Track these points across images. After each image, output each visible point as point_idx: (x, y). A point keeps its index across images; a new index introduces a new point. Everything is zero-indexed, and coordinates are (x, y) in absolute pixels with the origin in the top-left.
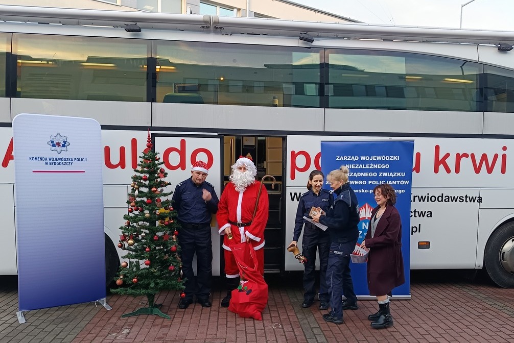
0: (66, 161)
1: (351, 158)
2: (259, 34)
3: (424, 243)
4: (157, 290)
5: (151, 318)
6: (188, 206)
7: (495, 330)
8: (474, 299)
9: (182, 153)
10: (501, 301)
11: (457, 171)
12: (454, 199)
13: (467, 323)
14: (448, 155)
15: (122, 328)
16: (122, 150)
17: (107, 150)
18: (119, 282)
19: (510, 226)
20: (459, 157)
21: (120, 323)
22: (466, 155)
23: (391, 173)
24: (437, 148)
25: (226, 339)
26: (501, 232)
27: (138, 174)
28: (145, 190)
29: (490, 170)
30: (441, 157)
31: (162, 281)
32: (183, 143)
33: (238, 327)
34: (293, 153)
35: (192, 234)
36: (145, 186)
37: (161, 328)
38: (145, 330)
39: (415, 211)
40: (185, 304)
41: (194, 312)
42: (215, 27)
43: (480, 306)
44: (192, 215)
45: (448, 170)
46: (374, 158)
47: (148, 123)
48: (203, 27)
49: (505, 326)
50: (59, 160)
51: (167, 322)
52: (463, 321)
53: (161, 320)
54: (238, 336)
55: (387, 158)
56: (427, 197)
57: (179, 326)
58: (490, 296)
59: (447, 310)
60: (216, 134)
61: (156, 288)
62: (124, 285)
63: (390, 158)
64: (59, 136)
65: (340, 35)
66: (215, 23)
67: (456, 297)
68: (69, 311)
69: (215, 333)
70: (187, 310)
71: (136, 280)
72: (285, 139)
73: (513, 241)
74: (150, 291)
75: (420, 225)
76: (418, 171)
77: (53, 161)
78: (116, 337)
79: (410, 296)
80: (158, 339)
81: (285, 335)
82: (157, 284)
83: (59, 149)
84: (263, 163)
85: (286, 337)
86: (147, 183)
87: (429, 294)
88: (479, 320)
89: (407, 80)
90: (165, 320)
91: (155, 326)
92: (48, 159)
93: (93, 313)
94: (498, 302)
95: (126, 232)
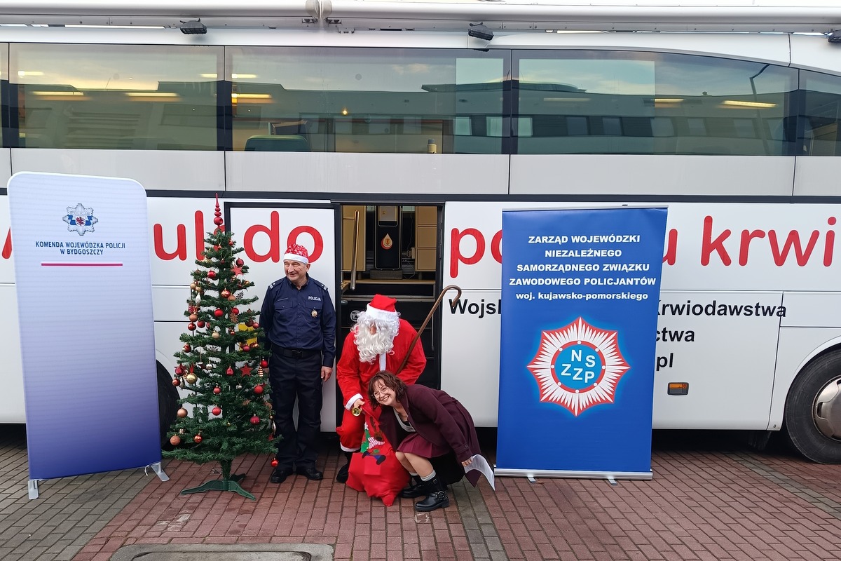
0: (93, 249)
1: (554, 240)
2: (400, 30)
3: (677, 386)
4: (232, 453)
5: (224, 498)
6: (284, 321)
7: (804, 540)
8: (762, 481)
9: (274, 234)
10: (814, 487)
11: (743, 261)
12: (736, 311)
13: (752, 526)
14: (727, 234)
15: (178, 512)
16: (181, 230)
17: (158, 229)
18: (174, 439)
19: (833, 358)
20: (746, 238)
21: (177, 504)
22: (760, 234)
23: (625, 265)
24: (708, 221)
25: (337, 537)
26: (817, 367)
27: (202, 269)
28: (214, 294)
29: (802, 260)
30: (714, 238)
31: (241, 440)
32: (275, 217)
33: (359, 518)
34: (455, 232)
35: (293, 366)
36: (213, 287)
37: (238, 514)
38: (214, 517)
39: (664, 331)
40: (280, 476)
41: (293, 490)
42: (327, 20)
43: (776, 495)
44: (291, 335)
45: (726, 260)
46: (594, 239)
47: (220, 185)
48: (308, 21)
49: (821, 533)
50: (82, 246)
51: (249, 505)
52: (744, 521)
53: (240, 501)
54: (357, 534)
55: (618, 239)
56: (686, 308)
57: (266, 512)
58: (793, 478)
59: (716, 501)
60: (329, 202)
61: (230, 451)
62: (182, 444)
63: (623, 238)
64: (80, 208)
65: (539, 25)
66: (326, 12)
67: (732, 477)
68: (106, 480)
69: (321, 527)
70: (282, 485)
71: (199, 438)
72: (441, 208)
73: (838, 383)
74: (221, 455)
75: (672, 355)
76: (672, 262)
77: (73, 248)
78: (167, 527)
79: (651, 474)
80: (231, 533)
81: (434, 536)
82: (232, 444)
83: (81, 228)
84: (411, 250)
85: (435, 539)
86: (216, 283)
87: (685, 470)
88: (774, 522)
89: (656, 106)
90: (247, 501)
91: (230, 510)
92: (64, 245)
93: (140, 486)
94: (808, 488)
95: (183, 362)
